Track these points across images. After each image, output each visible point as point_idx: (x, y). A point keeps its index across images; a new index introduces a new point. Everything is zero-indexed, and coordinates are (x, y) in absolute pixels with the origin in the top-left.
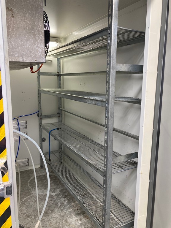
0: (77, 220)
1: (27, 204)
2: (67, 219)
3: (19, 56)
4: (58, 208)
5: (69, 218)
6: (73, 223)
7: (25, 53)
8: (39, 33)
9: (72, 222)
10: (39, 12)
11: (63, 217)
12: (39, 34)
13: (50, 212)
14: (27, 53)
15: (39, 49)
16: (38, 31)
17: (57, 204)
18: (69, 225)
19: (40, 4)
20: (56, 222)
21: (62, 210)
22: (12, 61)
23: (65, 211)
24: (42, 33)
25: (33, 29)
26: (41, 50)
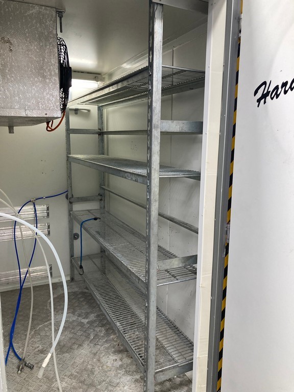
0: (116, 360)
1: (43, 333)
2: (100, 357)
3: (20, 108)
4: (89, 342)
5: (104, 356)
6: (109, 364)
7: (29, 104)
8: (50, 73)
9: (107, 362)
10: (50, 44)
11: (95, 354)
12: (51, 75)
13: (76, 346)
14: (33, 103)
15: (51, 98)
16: (49, 70)
17: (88, 337)
18: (102, 367)
19: (52, 31)
20: (83, 361)
21: (95, 344)
22: (10, 115)
23: (99, 347)
24: (55, 73)
25: (42, 68)
26: (54, 99)
